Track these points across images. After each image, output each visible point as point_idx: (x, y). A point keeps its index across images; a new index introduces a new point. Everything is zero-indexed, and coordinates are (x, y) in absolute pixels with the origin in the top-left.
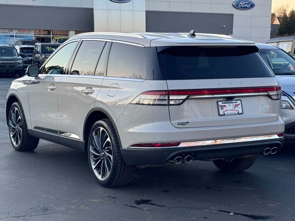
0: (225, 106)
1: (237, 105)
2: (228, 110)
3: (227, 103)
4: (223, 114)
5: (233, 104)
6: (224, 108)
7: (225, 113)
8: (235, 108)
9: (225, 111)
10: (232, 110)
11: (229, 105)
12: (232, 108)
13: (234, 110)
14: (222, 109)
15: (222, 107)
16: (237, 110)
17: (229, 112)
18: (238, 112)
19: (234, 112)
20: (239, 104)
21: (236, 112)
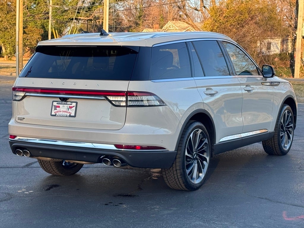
0: (59, 107)
1: (71, 107)
2: (60, 112)
3: (62, 104)
4: (54, 114)
5: (68, 105)
6: (57, 108)
7: (57, 114)
8: (68, 110)
9: (58, 112)
10: (65, 112)
11: (63, 106)
12: (65, 110)
13: (67, 112)
14: (55, 110)
15: (56, 107)
16: (70, 113)
17: (61, 113)
18: (70, 115)
19: (67, 113)
20: (74, 106)
21: (68, 114)
